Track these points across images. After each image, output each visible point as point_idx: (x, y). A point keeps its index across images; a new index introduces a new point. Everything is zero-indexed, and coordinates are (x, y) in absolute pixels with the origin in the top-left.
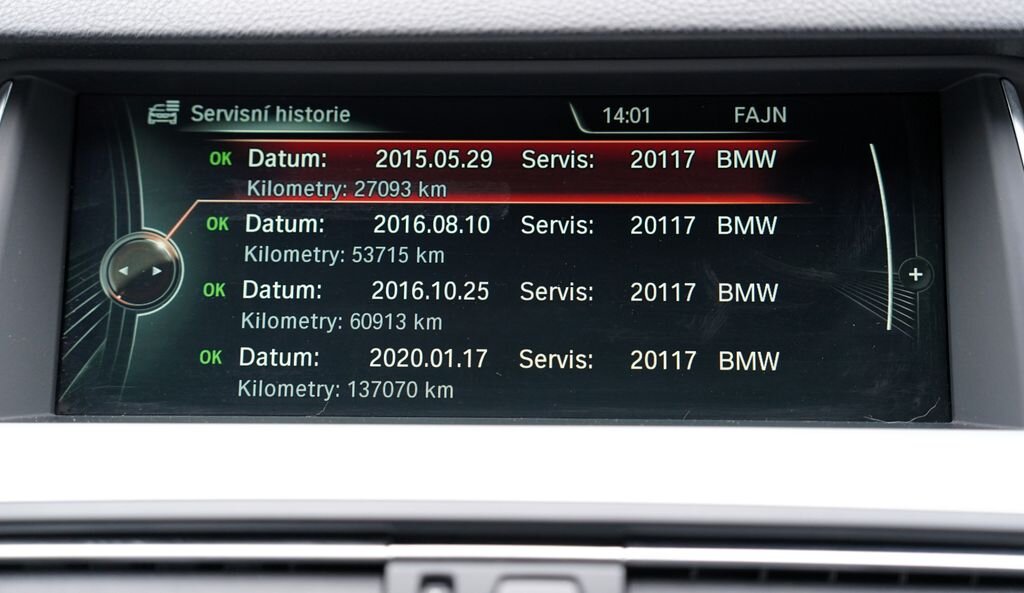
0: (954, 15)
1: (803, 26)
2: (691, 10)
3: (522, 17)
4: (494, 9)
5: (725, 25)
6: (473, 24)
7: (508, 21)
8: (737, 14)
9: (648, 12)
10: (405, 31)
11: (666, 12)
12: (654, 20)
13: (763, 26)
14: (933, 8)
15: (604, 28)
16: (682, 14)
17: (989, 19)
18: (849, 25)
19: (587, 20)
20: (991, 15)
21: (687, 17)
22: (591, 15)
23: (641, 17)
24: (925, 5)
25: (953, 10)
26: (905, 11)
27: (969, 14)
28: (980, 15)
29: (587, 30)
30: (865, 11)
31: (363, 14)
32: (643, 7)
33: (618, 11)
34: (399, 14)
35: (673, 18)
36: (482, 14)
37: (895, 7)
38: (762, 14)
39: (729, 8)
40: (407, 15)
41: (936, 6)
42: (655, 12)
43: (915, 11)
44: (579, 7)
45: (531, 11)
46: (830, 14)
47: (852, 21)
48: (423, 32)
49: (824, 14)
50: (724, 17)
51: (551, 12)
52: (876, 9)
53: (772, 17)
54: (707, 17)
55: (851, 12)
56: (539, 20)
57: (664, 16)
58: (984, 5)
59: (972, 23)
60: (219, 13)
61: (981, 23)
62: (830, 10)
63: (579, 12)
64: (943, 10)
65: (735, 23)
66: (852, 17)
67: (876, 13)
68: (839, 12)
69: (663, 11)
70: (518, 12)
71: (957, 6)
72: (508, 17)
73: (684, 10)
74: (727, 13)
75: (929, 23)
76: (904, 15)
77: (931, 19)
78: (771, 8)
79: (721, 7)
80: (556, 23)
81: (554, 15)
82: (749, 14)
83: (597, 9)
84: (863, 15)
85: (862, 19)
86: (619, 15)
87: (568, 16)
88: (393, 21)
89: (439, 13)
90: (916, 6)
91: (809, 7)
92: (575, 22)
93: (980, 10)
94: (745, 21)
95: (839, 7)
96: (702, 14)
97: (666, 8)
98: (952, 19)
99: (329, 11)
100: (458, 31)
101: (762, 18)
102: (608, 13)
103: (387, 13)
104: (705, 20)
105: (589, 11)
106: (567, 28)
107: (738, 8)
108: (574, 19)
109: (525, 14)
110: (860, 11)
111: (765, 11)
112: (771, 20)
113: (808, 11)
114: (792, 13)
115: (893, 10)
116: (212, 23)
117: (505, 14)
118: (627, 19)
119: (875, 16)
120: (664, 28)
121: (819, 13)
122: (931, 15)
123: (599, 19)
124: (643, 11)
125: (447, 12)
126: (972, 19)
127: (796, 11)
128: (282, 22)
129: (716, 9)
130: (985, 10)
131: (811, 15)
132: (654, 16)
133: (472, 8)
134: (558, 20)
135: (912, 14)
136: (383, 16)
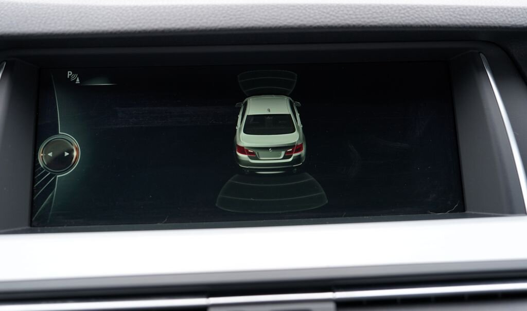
0: (469, 20)
1: (400, 24)
2: (346, 17)
3: (263, 20)
4: (249, 17)
5: (364, 24)
6: (238, 24)
7: (256, 23)
8: (368, 18)
9: (326, 18)
10: (204, 28)
11: (335, 18)
12: (329, 21)
13: (381, 24)
14: (458, 16)
15: (305, 25)
16: (342, 18)
17: (484, 21)
18: (422, 24)
19: (296, 22)
20: (485, 19)
21: (345, 20)
22: (297, 19)
23: (322, 20)
24: (455, 15)
25: (468, 17)
26: (447, 17)
27: (475, 19)
28: (480, 19)
29: (296, 26)
30: (428, 17)
31: (182, 20)
32: (323, 15)
33: (311, 17)
34: (201, 20)
35: (338, 20)
36: (243, 19)
37: (441, 15)
38: (381, 18)
39: (364, 16)
40: (205, 20)
41: (460, 15)
42: (329, 18)
43: (451, 17)
44: (291, 16)
45: (267, 18)
46: (412, 19)
47: (423, 22)
48: (213, 29)
49: (410, 18)
50: (362, 20)
51: (278, 18)
52: (433, 16)
53: (386, 20)
54: (354, 20)
55: (421, 17)
56: (272, 22)
57: (333, 19)
58: (481, 15)
59: (477, 23)
60: (108, 22)
61: (481, 23)
62: (412, 17)
63: (291, 18)
64: (463, 17)
65: (368, 23)
66: (423, 20)
67: (433, 18)
68: (416, 18)
69: (332, 17)
70: (261, 18)
71: (469, 15)
72: (256, 21)
73: (343, 17)
74: (364, 18)
75: (457, 23)
76: (446, 20)
77: (459, 21)
78: (385, 16)
79: (361, 15)
80: (281, 23)
81: (279, 19)
82: (374, 18)
83: (300, 16)
84: (428, 19)
85: (427, 21)
86: (311, 19)
87: (286, 20)
88: (198, 23)
89: (221, 19)
90: (451, 15)
91: (402, 15)
92: (290, 23)
93: (480, 18)
94: (373, 22)
95: (416, 16)
96: (352, 18)
97: (334, 16)
98: (468, 21)
99: (165, 19)
100: (231, 28)
101: (381, 20)
102: (305, 18)
103: (195, 20)
104: (354, 21)
105: (297, 17)
106: (286, 25)
107: (369, 16)
108: (289, 21)
109: (265, 19)
110: (426, 17)
111: (381, 17)
112: (385, 21)
113: (402, 17)
114: (395, 18)
115: (441, 17)
116: (105, 26)
117: (255, 19)
118: (315, 21)
119: (433, 20)
120: (334, 25)
121: (407, 18)
122: (459, 19)
123: (302, 21)
124: (323, 17)
125: (225, 19)
126: (477, 21)
127: (397, 17)
128: (141, 25)
129: (359, 16)
130: (481, 17)
131: (404, 19)
132: (329, 20)
133: (238, 17)
134: (281, 22)
135: (450, 19)
136: (193, 21)
